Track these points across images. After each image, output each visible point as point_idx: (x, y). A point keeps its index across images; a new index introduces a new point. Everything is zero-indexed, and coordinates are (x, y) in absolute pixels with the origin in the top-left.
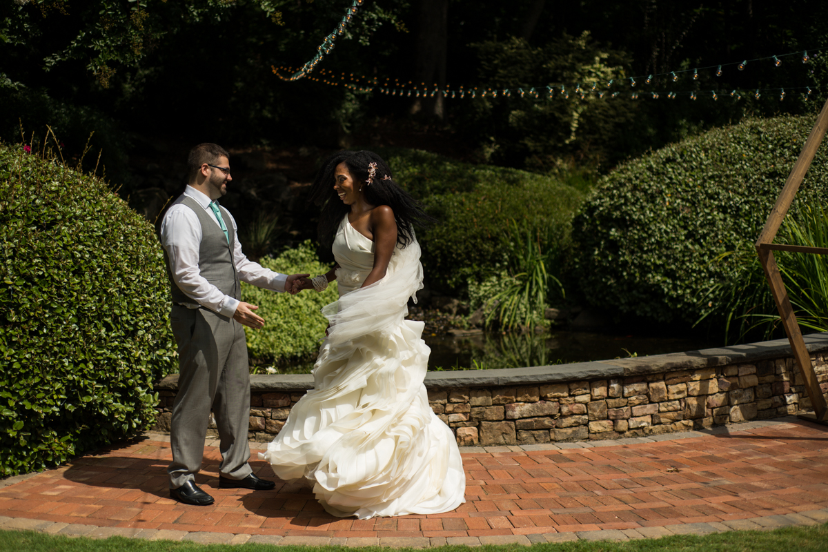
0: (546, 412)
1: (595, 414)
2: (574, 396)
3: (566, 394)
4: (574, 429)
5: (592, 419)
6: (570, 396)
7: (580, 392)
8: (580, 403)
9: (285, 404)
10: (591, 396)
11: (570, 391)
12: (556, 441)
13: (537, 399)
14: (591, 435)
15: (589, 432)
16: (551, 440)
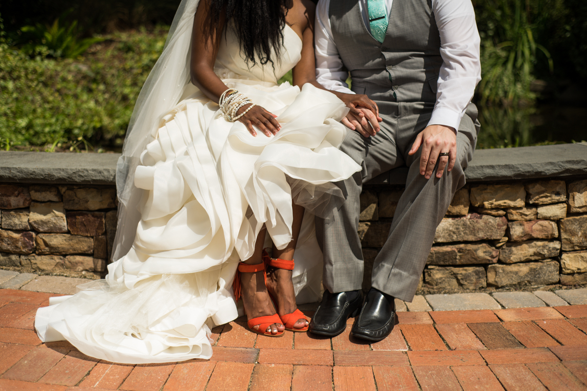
0: (481, 235)
1: (575, 239)
2: (536, 206)
3: (520, 203)
4: (533, 265)
5: (567, 247)
6: (528, 206)
7: (547, 200)
8: (546, 219)
9: (21, 205)
10: (569, 207)
11: (528, 197)
12: (497, 287)
13: (464, 210)
14: (564, 278)
15: (561, 271)
16: (489, 285)
